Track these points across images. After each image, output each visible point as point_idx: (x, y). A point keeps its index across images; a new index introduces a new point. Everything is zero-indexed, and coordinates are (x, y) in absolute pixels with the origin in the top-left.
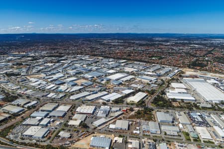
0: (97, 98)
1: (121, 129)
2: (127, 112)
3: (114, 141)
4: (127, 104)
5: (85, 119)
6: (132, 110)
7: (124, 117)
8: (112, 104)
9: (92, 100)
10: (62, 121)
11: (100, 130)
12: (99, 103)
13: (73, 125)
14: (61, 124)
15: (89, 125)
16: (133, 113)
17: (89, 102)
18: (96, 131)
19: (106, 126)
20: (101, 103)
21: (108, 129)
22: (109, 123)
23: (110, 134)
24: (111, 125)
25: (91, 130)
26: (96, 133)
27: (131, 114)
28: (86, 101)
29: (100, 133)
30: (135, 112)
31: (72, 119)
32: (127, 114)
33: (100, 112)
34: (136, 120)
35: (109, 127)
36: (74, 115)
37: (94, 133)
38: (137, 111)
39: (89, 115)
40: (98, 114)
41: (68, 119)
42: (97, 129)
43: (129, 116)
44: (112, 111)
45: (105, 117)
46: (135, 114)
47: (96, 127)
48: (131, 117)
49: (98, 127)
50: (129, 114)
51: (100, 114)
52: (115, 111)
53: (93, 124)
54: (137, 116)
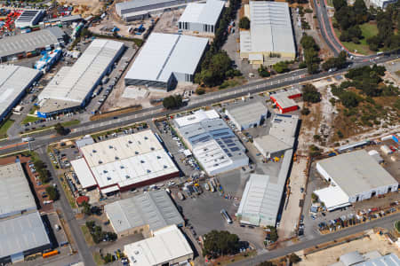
0: (100, 83)
1: (374, 194)
2: (306, 112)
4: (264, 72)
5: (180, 210)
6: (311, 96)
7: (317, 138)
9: (88, 100)
12: (137, 108)
13: (165, 265)
15: (233, 229)
16: (327, 108)
17: (85, 117)
18: (290, 243)
19: (302, 204)
20: (147, 105)
21: (324, 215)
22: (302, 189)
23: (356, 235)
24: (317, 192)
25: (267, 251)
26: (300, 253)
27: (328, 117)
28: (66, 118)
29: (318, 249)
30: (330, 101)
31: (119, 237)
32: (312, 119)
33: (202, 151)
34: (372, 134)
35: (323, 204)
36: (98, 211)
37: (298, 260)
38: (331, 94)
39: (169, 183)
40: (205, 165)
41: (90, 243)
42: (287, 236)
43: (327, 125)
44: (242, 129)
45: (248, 170)
46: (338, 110)
47: (269, 227)
48: (343, 130)
49: (280, 227)
50: (318, 116)
51: (219, 161)
52: (258, 123)
53: (242, 221)
54: (355, 116)
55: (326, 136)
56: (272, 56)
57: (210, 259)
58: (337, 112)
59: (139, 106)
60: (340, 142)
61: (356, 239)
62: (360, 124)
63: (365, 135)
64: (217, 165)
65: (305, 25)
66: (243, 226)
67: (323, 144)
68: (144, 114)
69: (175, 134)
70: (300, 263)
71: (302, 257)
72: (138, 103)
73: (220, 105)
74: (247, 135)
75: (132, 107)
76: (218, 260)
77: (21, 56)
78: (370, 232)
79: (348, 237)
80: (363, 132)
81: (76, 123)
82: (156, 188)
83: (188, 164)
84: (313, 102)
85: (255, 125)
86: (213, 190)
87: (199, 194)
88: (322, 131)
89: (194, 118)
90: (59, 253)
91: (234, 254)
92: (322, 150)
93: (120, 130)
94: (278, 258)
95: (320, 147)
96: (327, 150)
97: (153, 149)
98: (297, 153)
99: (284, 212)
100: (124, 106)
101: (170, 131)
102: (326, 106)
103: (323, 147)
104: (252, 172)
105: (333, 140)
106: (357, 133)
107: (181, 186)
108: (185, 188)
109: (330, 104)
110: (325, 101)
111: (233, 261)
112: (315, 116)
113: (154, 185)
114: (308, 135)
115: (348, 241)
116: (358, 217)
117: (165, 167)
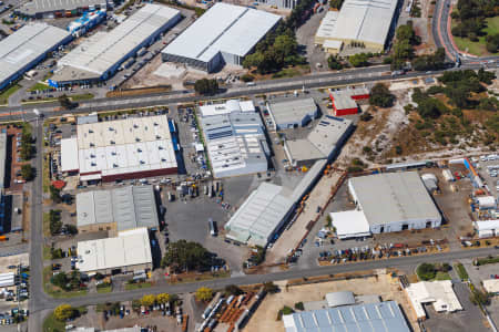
0: (134, 54)
1: (405, 227)
2: (367, 118)
3: (421, 313)
4: (335, 64)
5: (161, 215)
6: (383, 98)
7: (367, 150)
8: (247, 79)
9: (111, 74)
10: (24, 259)
11: (293, 259)
12: (166, 88)
13: (116, 271)
14: (22, 276)
15: (212, 244)
16: (397, 116)
17: (102, 92)
18: (276, 270)
19: (311, 226)
20: (179, 87)
21: (332, 242)
22: (319, 209)
23: (362, 273)
24: (333, 215)
25: (243, 274)
26: (282, 284)
27: (393, 127)
28: (79, 90)
29: (306, 281)
30: (405, 108)
31: (80, 232)
32: (370, 127)
33: (217, 148)
34: (439, 155)
35: (335, 230)
36: (70, 199)
37: (276, 290)
38: (411, 99)
39: (163, 180)
40: (214, 165)
41: (46, 233)
42: (275, 261)
43: (388, 136)
44: (278, 129)
45: (265, 176)
46: (410, 120)
47: (257, 247)
48: (404, 145)
49: (273, 249)
50: (381, 125)
51: (231, 162)
52: (300, 124)
53: (228, 236)
54: (429, 131)
55: (380, 150)
56: (354, 44)
57: (172, 272)
58: (407, 122)
59: (169, 87)
60: (395, 159)
61: (360, 277)
62: (431, 140)
63: (431, 154)
64: (227, 166)
65: (416, 12)
66: (228, 241)
67: (372, 159)
68: (170, 97)
69: (195, 124)
70: (278, 295)
71: (283, 289)
72: (168, 84)
73: (265, 97)
74: (281, 136)
75: (159, 87)
76: (180, 276)
77: (59, 15)
78: (381, 272)
79: (350, 273)
80: (430, 150)
81: (88, 97)
82: (146, 183)
83: (194, 160)
84: (381, 107)
85: (296, 126)
86: (210, 195)
87: (193, 197)
88: (377, 143)
89: (223, 108)
90: (7, 239)
91: (202, 271)
92: (367, 166)
93: (134, 112)
94: (253, 285)
95: (365, 162)
96: (372, 166)
97: (158, 138)
98: (333, 165)
99: (285, 233)
100: (151, 85)
101: (191, 120)
102: (396, 113)
103: (369, 162)
104: (268, 180)
105: (387, 155)
106: (423, 151)
107: (175, 185)
108: (179, 188)
109: (404, 111)
110: (399, 107)
111: (198, 279)
112: (377, 124)
113: (144, 180)
114: (358, 145)
115: (348, 278)
116: (374, 252)
117: (164, 160)
